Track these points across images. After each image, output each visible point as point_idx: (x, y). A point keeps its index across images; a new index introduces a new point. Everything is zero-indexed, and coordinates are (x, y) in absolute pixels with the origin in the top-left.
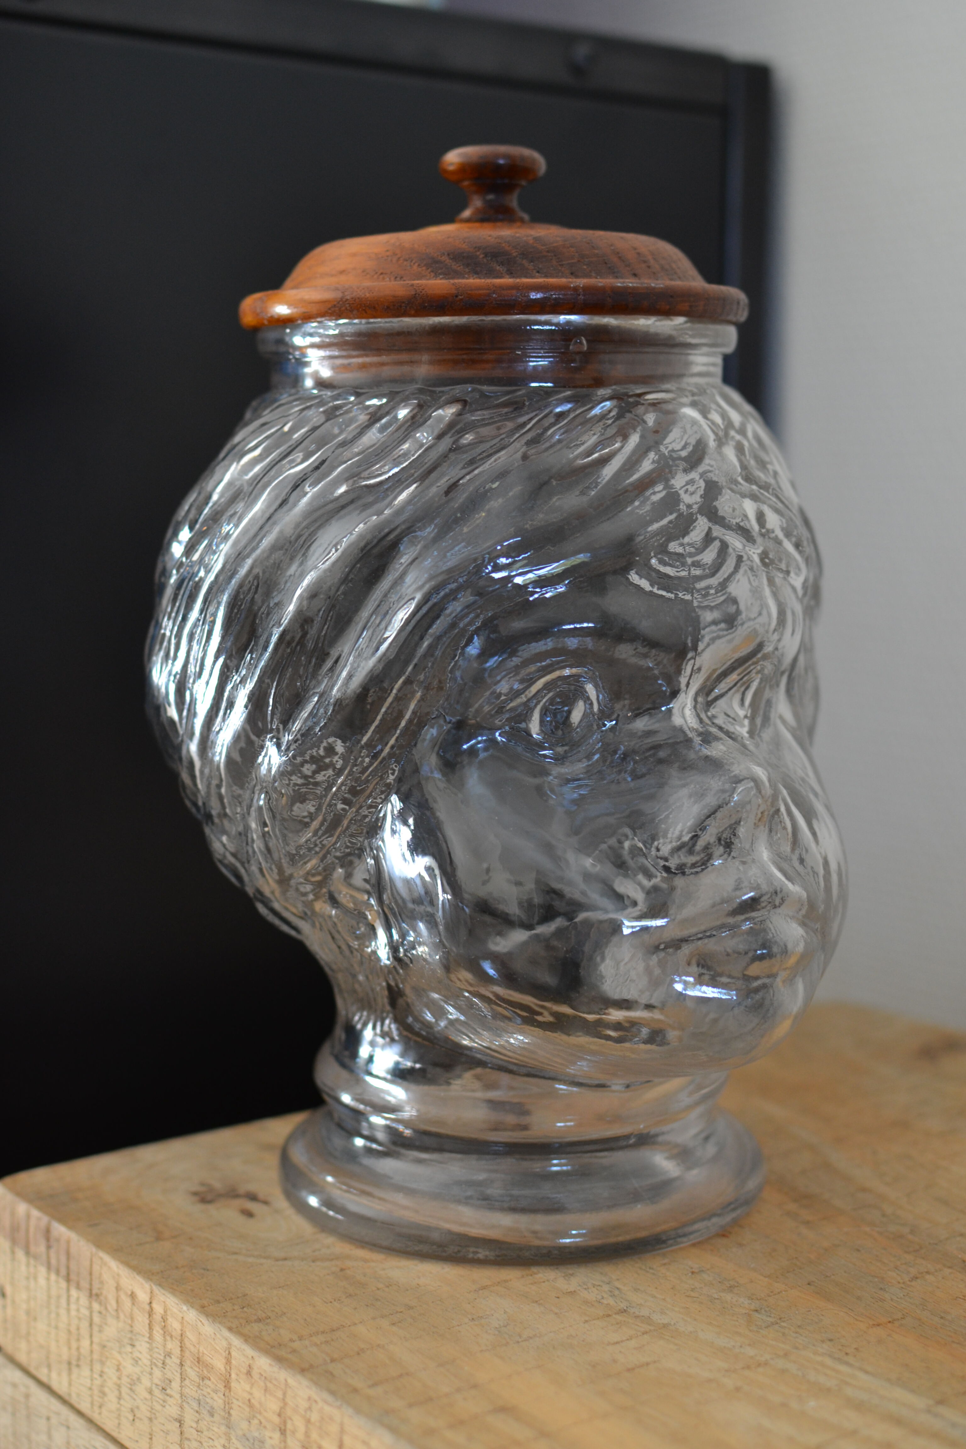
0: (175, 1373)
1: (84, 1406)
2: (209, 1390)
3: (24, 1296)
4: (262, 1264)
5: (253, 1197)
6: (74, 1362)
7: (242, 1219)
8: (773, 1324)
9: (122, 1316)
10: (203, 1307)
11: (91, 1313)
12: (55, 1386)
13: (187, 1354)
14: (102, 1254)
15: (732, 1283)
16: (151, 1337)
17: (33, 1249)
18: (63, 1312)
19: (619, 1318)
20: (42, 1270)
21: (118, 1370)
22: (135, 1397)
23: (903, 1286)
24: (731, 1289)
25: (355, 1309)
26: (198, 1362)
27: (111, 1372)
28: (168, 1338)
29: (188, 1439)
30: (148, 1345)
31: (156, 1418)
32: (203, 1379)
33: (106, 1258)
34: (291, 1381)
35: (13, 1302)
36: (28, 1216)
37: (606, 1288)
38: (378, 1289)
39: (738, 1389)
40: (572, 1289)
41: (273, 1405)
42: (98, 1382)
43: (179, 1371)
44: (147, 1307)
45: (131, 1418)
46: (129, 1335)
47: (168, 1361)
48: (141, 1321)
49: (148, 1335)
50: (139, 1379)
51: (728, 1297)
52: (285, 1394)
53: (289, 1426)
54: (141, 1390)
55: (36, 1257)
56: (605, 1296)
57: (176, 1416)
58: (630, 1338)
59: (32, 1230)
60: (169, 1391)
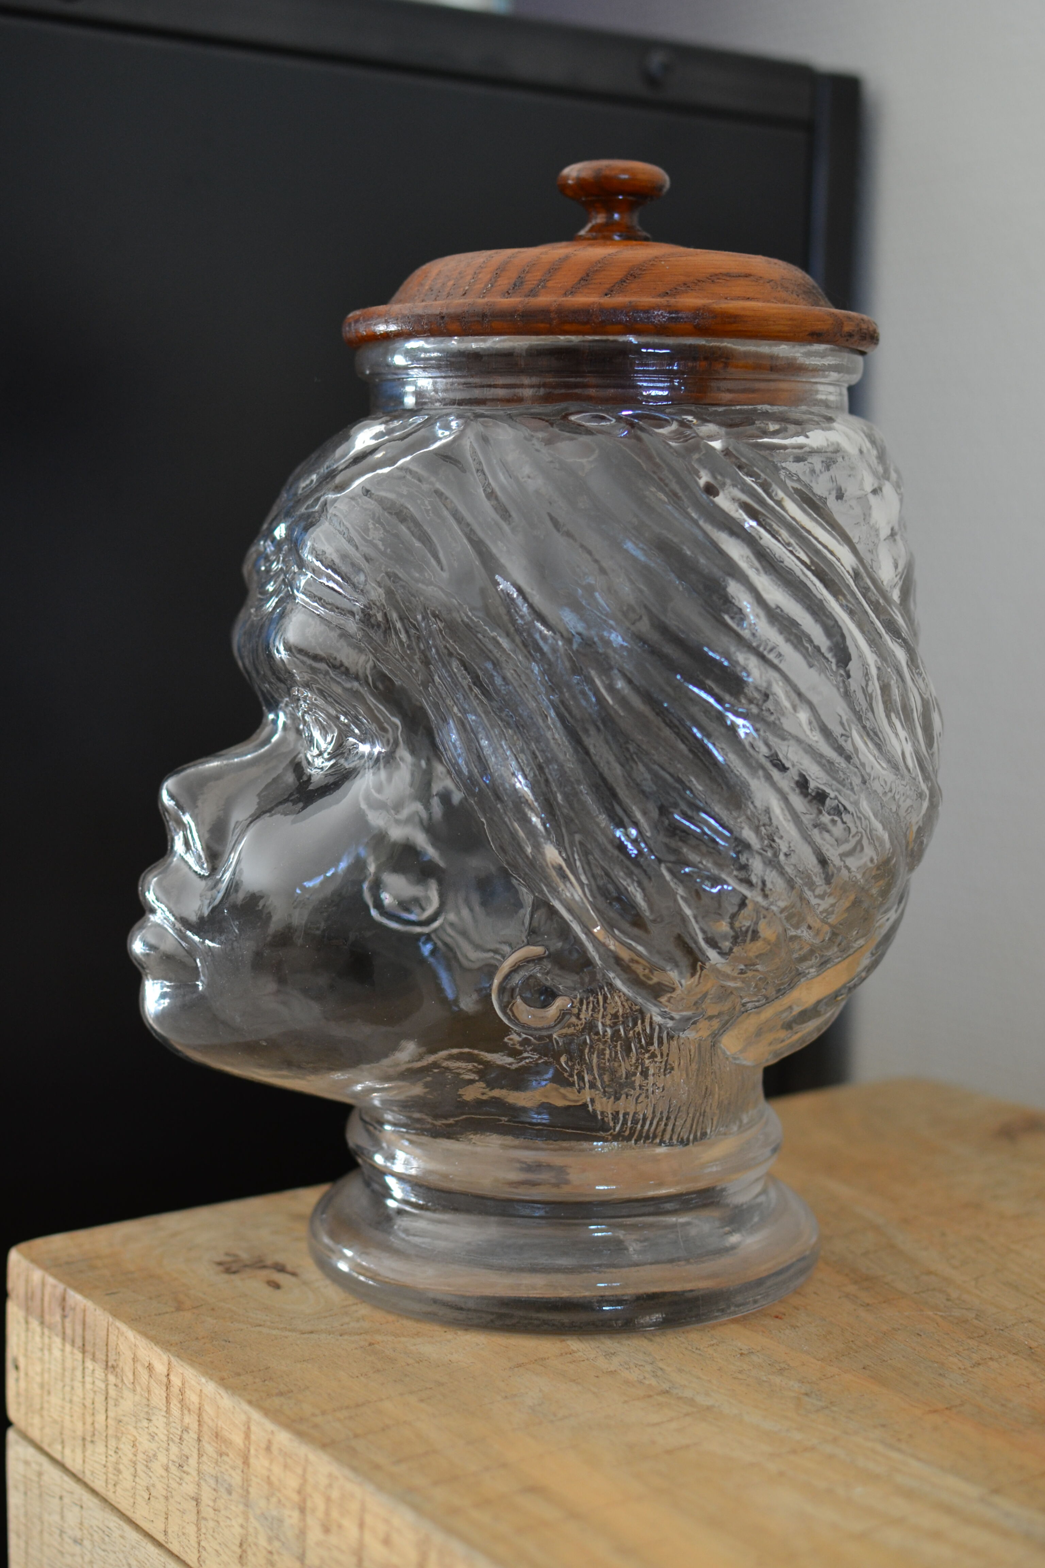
0: (193, 1449)
1: (99, 1485)
2: (227, 1467)
3: (38, 1368)
4: (286, 1337)
5: (281, 1268)
6: (89, 1438)
7: (268, 1291)
8: (823, 1408)
9: (138, 1388)
10: (222, 1379)
11: (107, 1385)
12: (69, 1463)
13: (205, 1429)
14: (118, 1324)
15: (783, 1365)
16: (168, 1411)
17: (47, 1318)
18: (78, 1385)
19: (660, 1399)
20: (58, 1341)
21: (134, 1446)
22: (151, 1474)
23: (964, 1372)
24: (781, 1371)
25: (383, 1384)
26: (217, 1437)
27: (126, 1448)
28: (186, 1412)
29: (205, 1519)
30: (165, 1420)
31: (172, 1497)
32: (221, 1455)
33: (124, 1328)
34: (312, 1457)
35: (27, 1374)
36: (43, 1284)
37: (649, 1368)
38: (408, 1365)
39: (781, 1474)
40: (612, 1368)
41: (292, 1482)
42: (113, 1459)
43: (197, 1446)
44: (165, 1380)
45: (147, 1497)
46: (146, 1410)
47: (185, 1436)
48: (158, 1393)
49: (165, 1409)
50: (155, 1455)
51: (777, 1380)
52: (305, 1470)
53: (309, 1504)
54: (157, 1467)
55: (50, 1328)
56: (647, 1376)
57: (193, 1495)
58: (671, 1420)
59: (47, 1298)
60: (185, 1468)
